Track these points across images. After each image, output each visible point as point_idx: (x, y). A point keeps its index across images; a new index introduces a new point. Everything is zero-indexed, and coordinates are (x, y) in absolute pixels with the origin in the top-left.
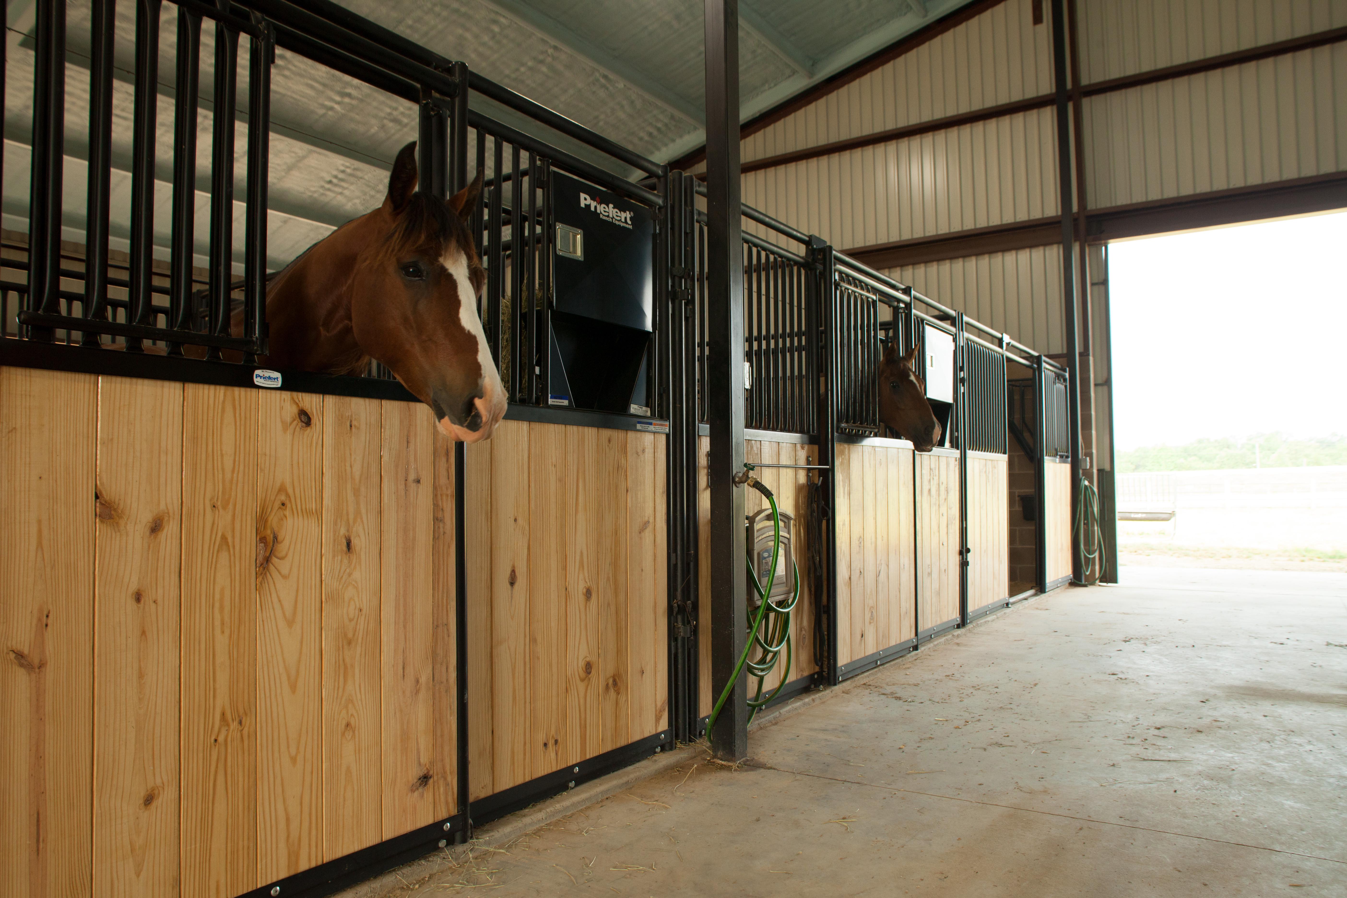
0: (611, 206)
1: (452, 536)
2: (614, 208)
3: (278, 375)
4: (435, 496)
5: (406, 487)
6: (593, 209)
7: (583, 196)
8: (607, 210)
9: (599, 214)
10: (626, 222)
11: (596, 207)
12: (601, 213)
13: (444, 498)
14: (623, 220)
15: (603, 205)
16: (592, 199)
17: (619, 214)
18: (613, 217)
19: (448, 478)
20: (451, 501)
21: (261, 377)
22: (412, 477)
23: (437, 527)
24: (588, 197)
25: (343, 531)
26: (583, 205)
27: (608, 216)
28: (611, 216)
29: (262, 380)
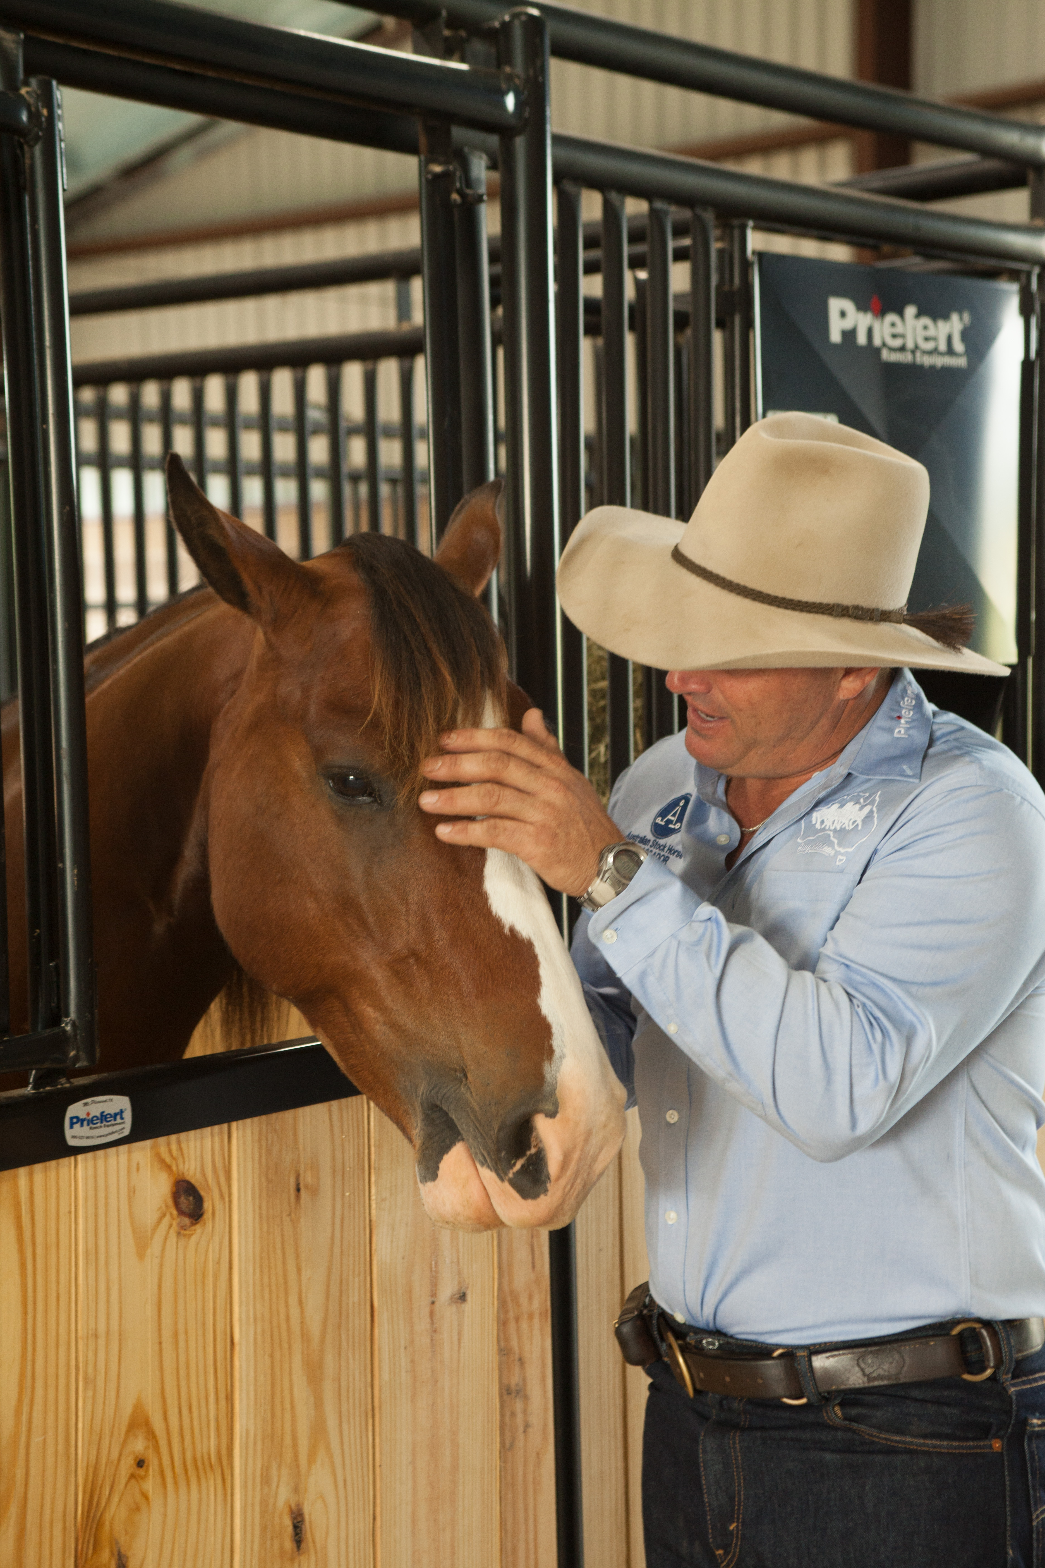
0: (910, 311)
1: (545, 1430)
2: (918, 316)
3: (121, 1103)
4: (503, 1324)
5: (432, 1323)
6: (862, 339)
7: (836, 305)
8: (899, 329)
9: (878, 351)
10: (950, 351)
11: (870, 332)
12: (884, 344)
13: (524, 1325)
14: (943, 347)
15: (891, 317)
16: (861, 307)
17: (931, 332)
18: (917, 347)
19: (534, 1266)
20: (542, 1330)
21: (82, 1121)
22: (447, 1290)
23: (508, 1414)
24: (848, 305)
25: (284, 1496)
26: (835, 337)
27: (902, 349)
28: (910, 345)
29: (85, 1130)
